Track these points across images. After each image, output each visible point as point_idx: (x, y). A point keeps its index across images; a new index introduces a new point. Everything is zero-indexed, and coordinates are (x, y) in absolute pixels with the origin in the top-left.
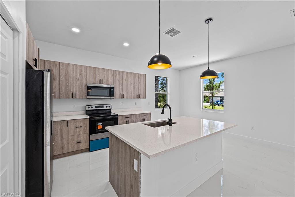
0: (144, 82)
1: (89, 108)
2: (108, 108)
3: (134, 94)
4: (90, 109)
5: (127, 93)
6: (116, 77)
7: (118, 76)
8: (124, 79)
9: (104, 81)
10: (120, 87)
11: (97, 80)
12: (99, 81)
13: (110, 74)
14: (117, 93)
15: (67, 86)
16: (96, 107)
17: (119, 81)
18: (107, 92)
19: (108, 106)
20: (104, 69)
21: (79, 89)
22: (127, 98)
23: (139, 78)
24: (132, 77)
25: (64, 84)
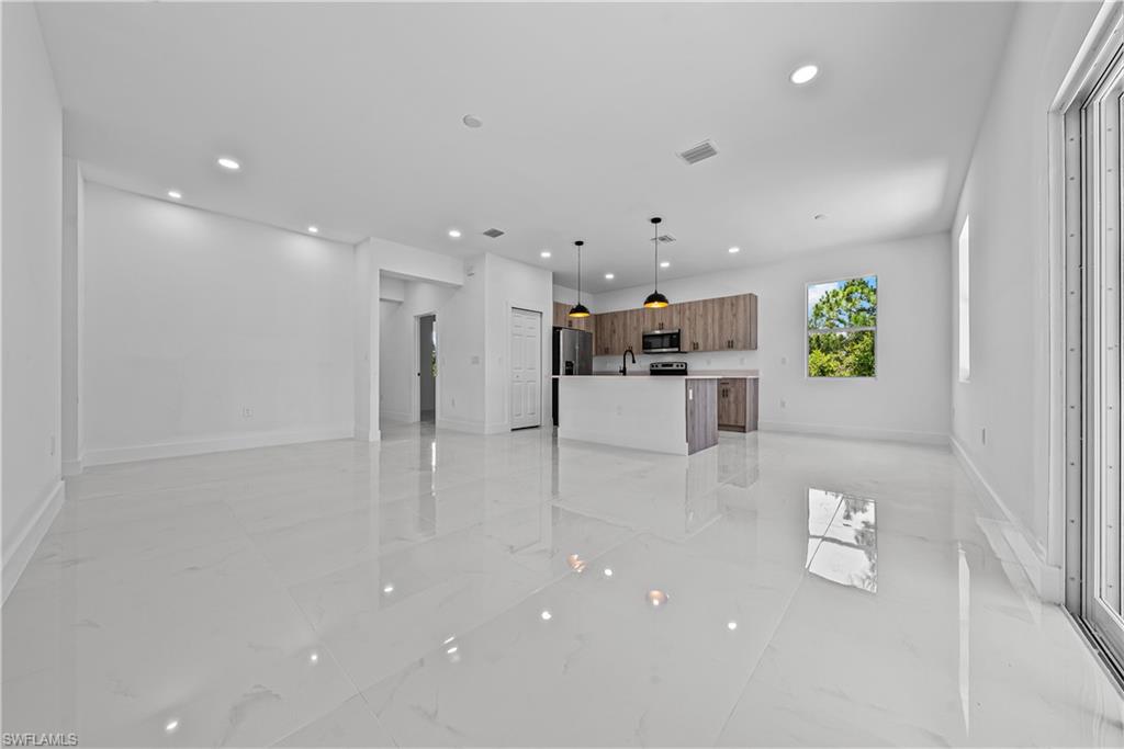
0: (745, 311)
1: (653, 367)
2: (679, 367)
3: (720, 340)
4: (655, 368)
5: (706, 340)
6: (684, 314)
8: (699, 315)
9: (666, 324)
10: (692, 330)
11: (657, 325)
13: (674, 311)
14: (686, 344)
16: (663, 365)
17: (689, 319)
19: (680, 364)
21: (635, 341)
22: (705, 350)
23: (732, 305)
24: (716, 308)
25: (622, 337)
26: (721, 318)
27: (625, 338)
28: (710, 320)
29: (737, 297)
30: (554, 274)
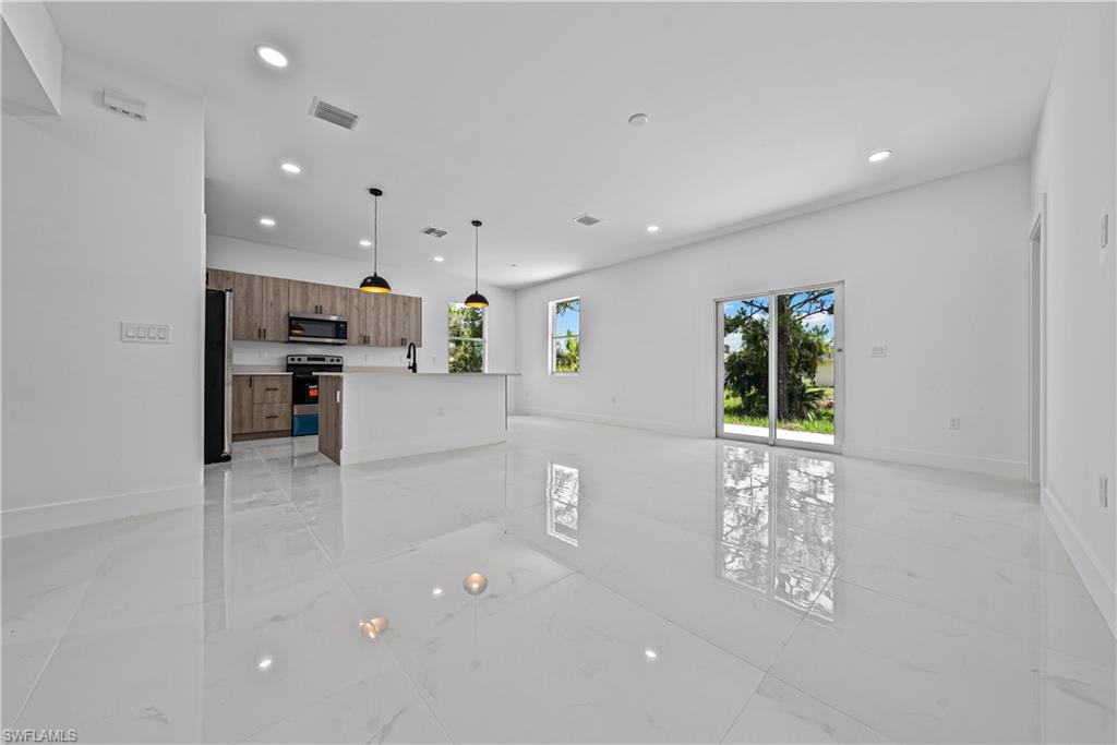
0: (416, 313)
1: (293, 360)
2: (335, 363)
3: (393, 335)
4: (296, 362)
5: (378, 334)
6: (351, 301)
7: (356, 300)
8: (370, 307)
9: (326, 308)
10: (361, 322)
11: (311, 306)
12: (314, 309)
13: (338, 295)
14: (354, 332)
15: (249, 316)
16: (309, 359)
17: (358, 309)
18: (330, 329)
19: (335, 359)
20: (324, 286)
21: (273, 321)
22: (377, 344)
24: (389, 304)
25: (243, 312)
26: (394, 315)
28: (382, 315)
29: (409, 298)
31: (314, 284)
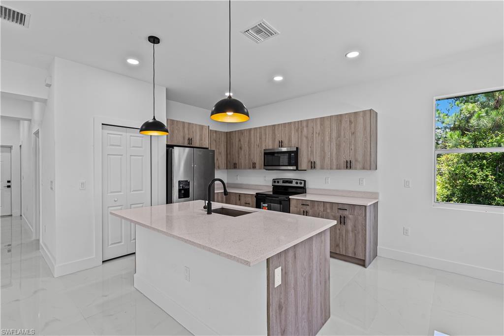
0: (365, 128)
1: (275, 182)
2: (300, 185)
3: (337, 159)
4: (277, 184)
5: (323, 158)
6: (302, 132)
8: (316, 133)
9: (286, 142)
10: (310, 149)
11: (277, 143)
13: (293, 129)
14: (304, 159)
16: (284, 182)
17: (307, 138)
18: (286, 159)
19: (299, 181)
20: (285, 124)
21: (258, 157)
22: (322, 168)
23: (351, 122)
24: (334, 126)
25: (247, 153)
26: (339, 136)
27: (249, 155)
28: (327, 139)
29: (356, 113)
30: (167, 90)
31: (279, 124)
